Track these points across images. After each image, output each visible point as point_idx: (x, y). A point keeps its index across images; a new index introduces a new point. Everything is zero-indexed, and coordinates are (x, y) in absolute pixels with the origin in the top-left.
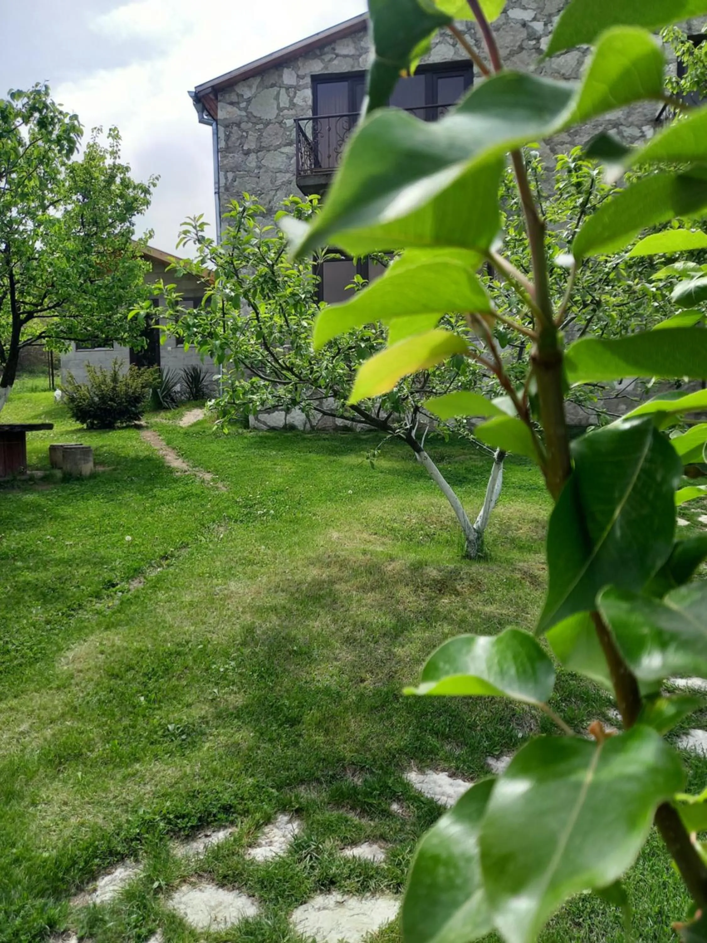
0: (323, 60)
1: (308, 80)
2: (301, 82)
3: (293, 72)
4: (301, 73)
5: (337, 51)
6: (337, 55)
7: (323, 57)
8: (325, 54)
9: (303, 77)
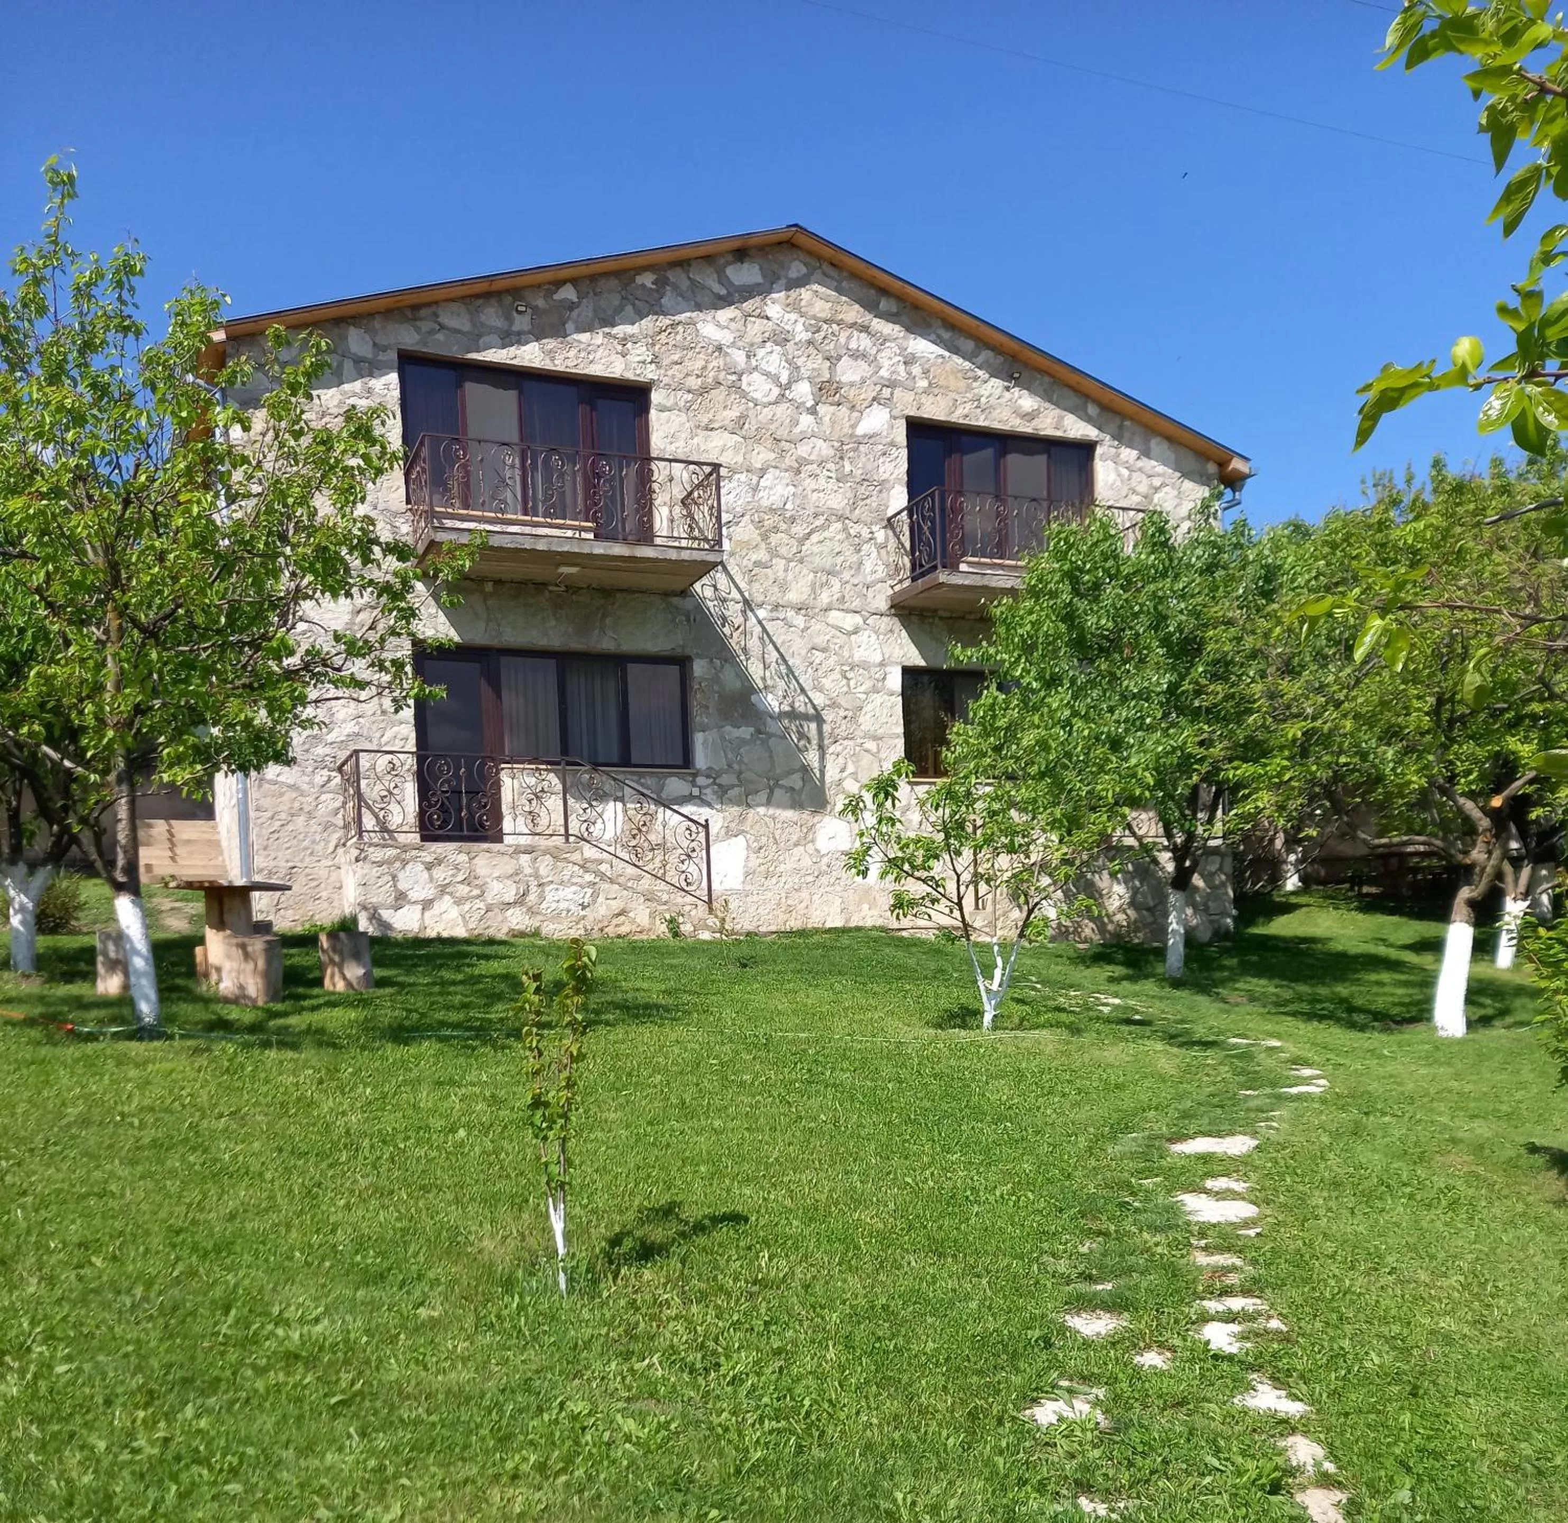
0: (418, 329)
1: (394, 356)
2: (381, 357)
3: (367, 337)
4: (382, 340)
5: (440, 320)
6: (442, 327)
7: (418, 323)
8: (420, 319)
9: (384, 349)
